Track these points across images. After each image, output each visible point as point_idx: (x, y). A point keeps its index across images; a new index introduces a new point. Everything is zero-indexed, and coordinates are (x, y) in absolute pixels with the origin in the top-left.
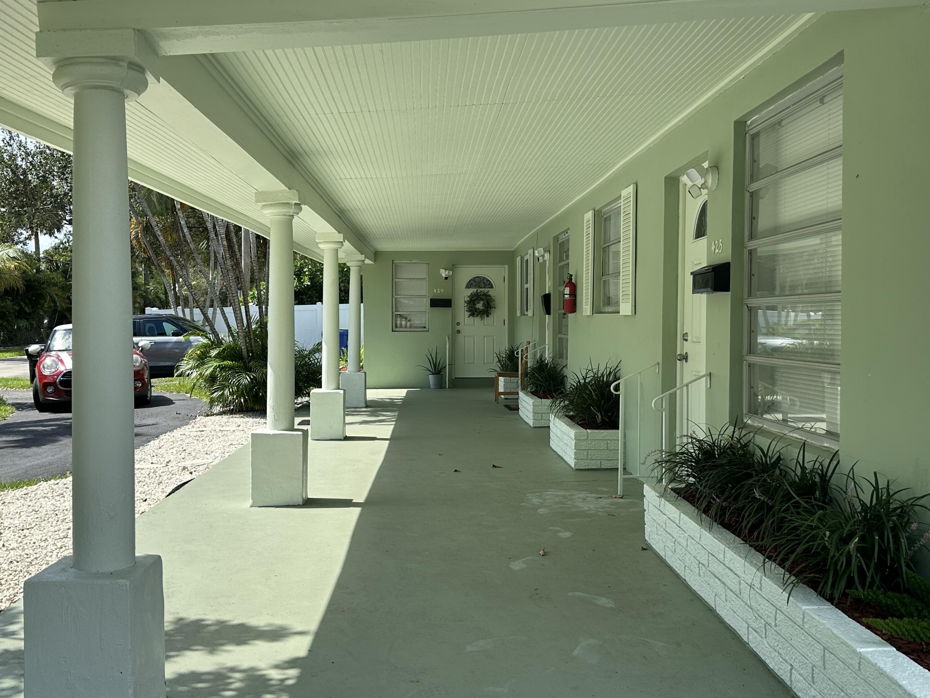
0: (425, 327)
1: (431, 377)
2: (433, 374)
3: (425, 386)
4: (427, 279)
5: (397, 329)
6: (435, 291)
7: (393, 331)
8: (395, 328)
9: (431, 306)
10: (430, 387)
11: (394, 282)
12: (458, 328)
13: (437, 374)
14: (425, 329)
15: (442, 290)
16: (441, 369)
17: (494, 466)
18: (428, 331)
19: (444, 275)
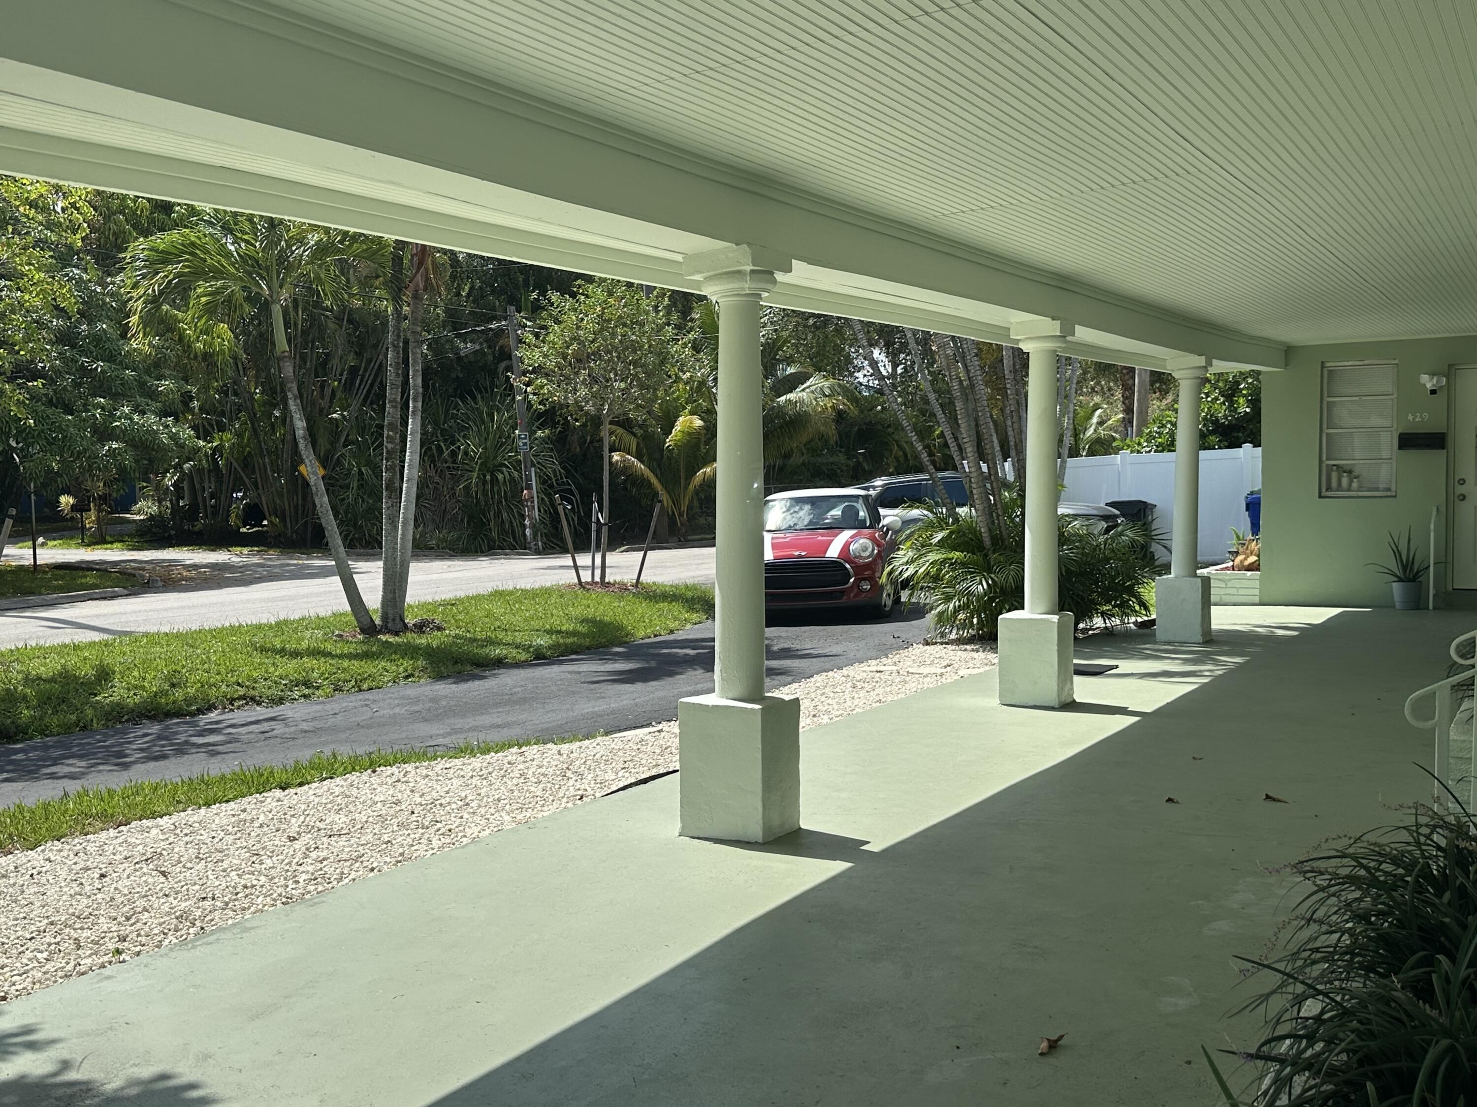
0: (1389, 490)
1: (1397, 587)
2: (1400, 580)
3: (1382, 605)
4: (1395, 396)
5: (1329, 494)
6: (1410, 417)
7: (1320, 497)
8: (1326, 490)
9: (1400, 448)
10: (1394, 607)
11: (1325, 403)
12: (1461, 490)
13: (1409, 581)
14: (1389, 494)
15: (1426, 415)
16: (1418, 572)
17: (1268, 797)
18: (1395, 496)
19: (1429, 386)
